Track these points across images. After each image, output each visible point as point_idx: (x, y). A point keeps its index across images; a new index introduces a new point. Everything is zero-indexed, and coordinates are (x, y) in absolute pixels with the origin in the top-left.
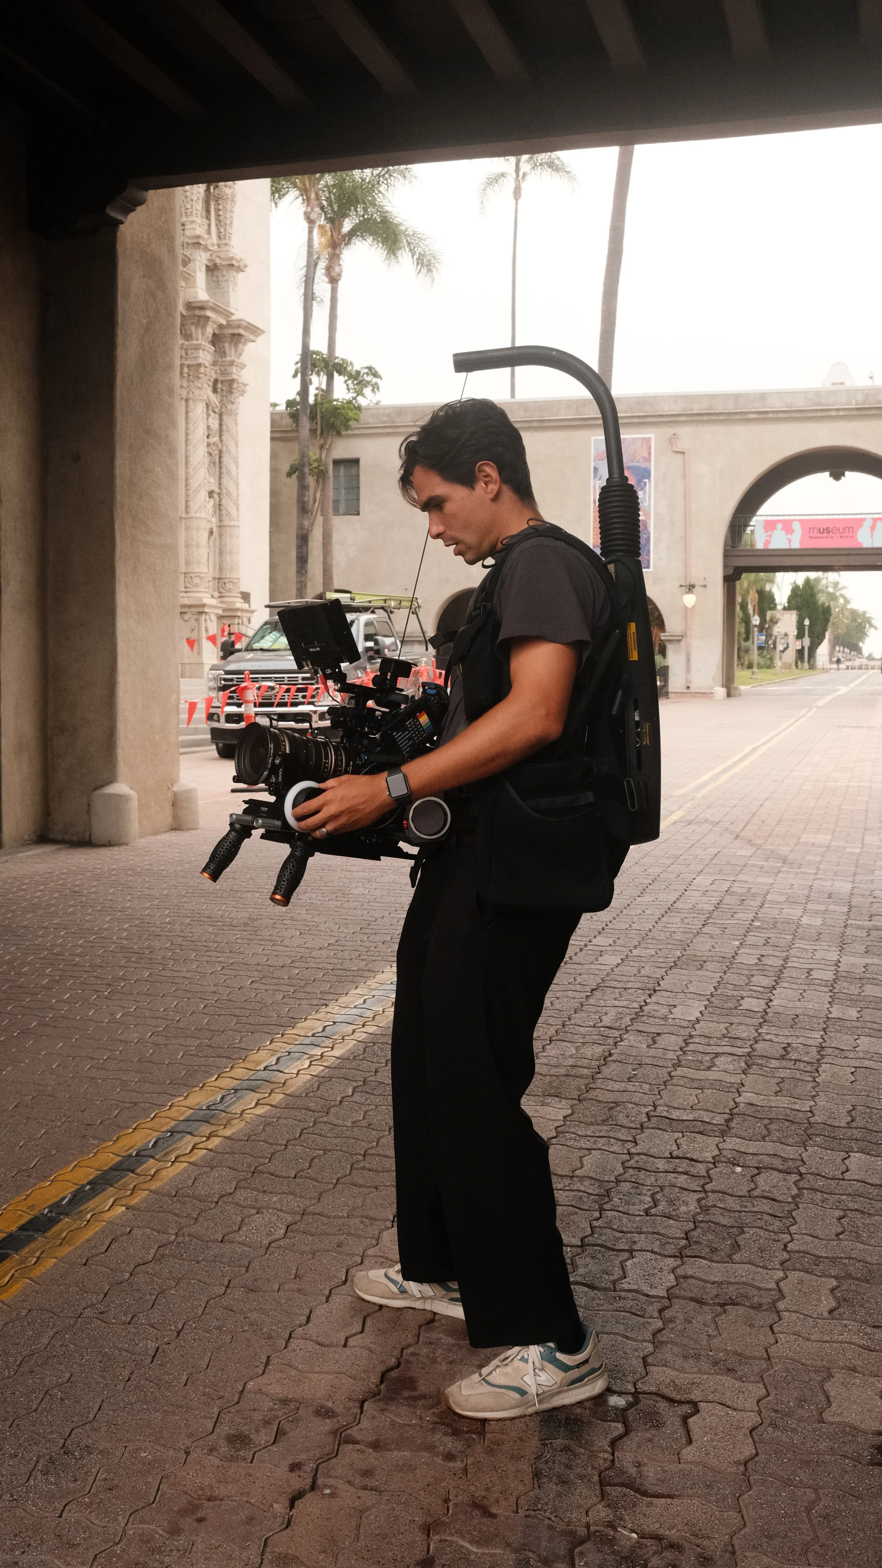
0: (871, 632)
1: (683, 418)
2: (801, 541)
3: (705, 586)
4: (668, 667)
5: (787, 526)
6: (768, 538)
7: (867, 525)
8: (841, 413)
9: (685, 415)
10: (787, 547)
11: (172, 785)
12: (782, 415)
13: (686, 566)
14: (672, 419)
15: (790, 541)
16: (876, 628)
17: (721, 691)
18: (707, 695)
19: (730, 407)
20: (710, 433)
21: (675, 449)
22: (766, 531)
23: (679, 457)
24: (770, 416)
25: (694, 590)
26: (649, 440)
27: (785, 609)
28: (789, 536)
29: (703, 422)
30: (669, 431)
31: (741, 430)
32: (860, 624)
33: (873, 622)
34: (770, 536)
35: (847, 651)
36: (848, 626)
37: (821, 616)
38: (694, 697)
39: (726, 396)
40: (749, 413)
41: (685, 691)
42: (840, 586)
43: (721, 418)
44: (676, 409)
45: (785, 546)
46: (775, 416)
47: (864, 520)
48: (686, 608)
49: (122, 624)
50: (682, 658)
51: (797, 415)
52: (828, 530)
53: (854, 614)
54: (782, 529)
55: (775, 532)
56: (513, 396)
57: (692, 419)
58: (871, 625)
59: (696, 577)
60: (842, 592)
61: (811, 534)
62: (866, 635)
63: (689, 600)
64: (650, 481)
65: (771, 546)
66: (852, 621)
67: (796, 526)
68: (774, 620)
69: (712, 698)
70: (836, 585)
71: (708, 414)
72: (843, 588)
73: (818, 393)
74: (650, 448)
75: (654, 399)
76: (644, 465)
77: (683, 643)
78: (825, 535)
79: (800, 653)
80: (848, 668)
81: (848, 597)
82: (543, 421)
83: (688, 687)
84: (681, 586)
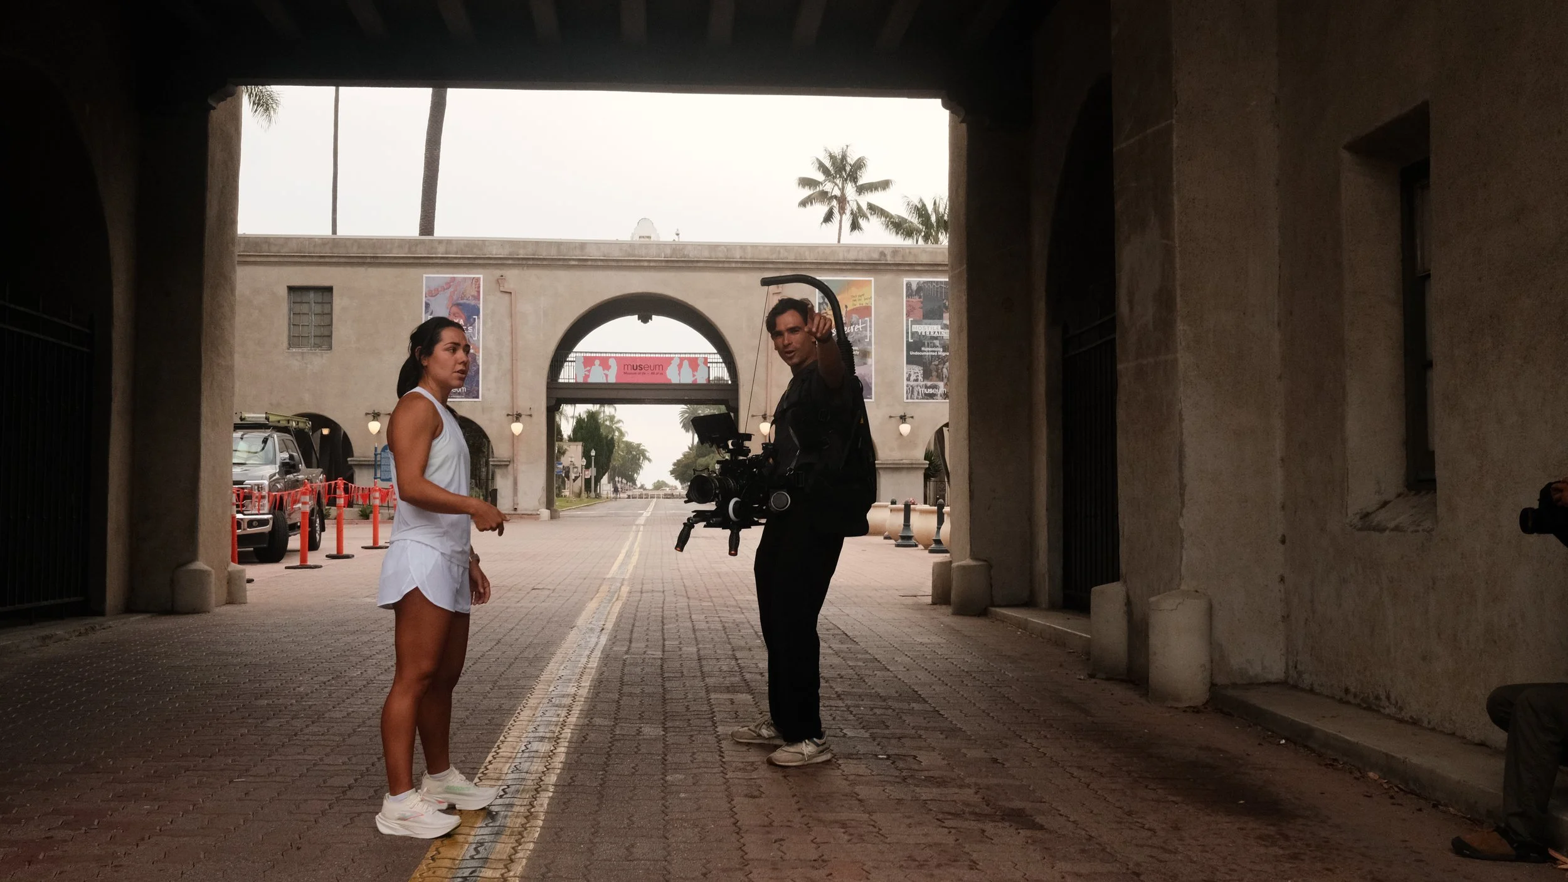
0: (645, 465)
1: (510, 262)
2: (617, 377)
3: (531, 415)
4: (496, 490)
5: (604, 362)
6: (587, 373)
7: (675, 363)
8: (652, 264)
9: (512, 259)
10: (604, 381)
11: (228, 566)
12: (600, 263)
13: (513, 397)
14: (499, 262)
15: (607, 376)
16: (649, 460)
17: (545, 513)
18: (533, 516)
19: (553, 253)
20: (536, 277)
21: (502, 289)
22: (585, 367)
23: (507, 296)
24: (589, 263)
25: (521, 419)
26: (478, 280)
27: (570, 440)
28: (606, 372)
29: (529, 266)
30: (498, 273)
31: (563, 275)
32: (634, 456)
33: (647, 454)
34: (589, 371)
35: (624, 481)
36: (623, 458)
37: (605, 448)
38: (521, 518)
39: (550, 244)
40: (570, 260)
41: (513, 512)
42: (616, 420)
43: (545, 263)
44: (503, 253)
45: (603, 380)
46: (593, 263)
47: (672, 359)
48: (513, 434)
49: (205, 430)
50: (509, 482)
51: (614, 264)
52: (640, 367)
53: (629, 446)
54: (600, 365)
55: (593, 367)
56: (334, 232)
57: (517, 262)
58: (645, 458)
59: (523, 405)
60: (618, 425)
61: (626, 370)
62: (640, 466)
63: (517, 428)
64: (479, 318)
65: (590, 380)
66: (627, 454)
67: (612, 363)
68: (562, 451)
69: (538, 519)
70: (612, 418)
71: (533, 259)
72: (619, 421)
73: (631, 245)
74: (479, 287)
75: (483, 243)
76: (473, 303)
77: (510, 467)
78: (638, 371)
79: (588, 482)
80: (629, 497)
81: (623, 429)
82: (377, 257)
83: (515, 509)
84: (508, 415)
